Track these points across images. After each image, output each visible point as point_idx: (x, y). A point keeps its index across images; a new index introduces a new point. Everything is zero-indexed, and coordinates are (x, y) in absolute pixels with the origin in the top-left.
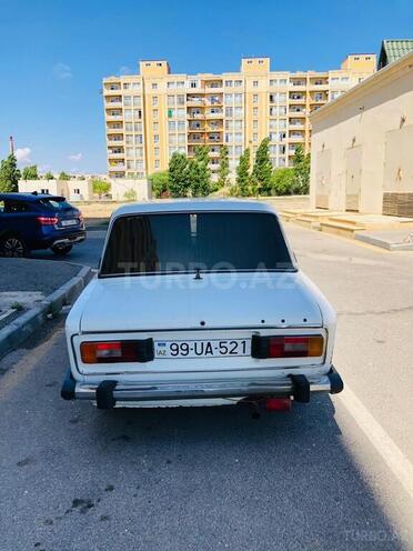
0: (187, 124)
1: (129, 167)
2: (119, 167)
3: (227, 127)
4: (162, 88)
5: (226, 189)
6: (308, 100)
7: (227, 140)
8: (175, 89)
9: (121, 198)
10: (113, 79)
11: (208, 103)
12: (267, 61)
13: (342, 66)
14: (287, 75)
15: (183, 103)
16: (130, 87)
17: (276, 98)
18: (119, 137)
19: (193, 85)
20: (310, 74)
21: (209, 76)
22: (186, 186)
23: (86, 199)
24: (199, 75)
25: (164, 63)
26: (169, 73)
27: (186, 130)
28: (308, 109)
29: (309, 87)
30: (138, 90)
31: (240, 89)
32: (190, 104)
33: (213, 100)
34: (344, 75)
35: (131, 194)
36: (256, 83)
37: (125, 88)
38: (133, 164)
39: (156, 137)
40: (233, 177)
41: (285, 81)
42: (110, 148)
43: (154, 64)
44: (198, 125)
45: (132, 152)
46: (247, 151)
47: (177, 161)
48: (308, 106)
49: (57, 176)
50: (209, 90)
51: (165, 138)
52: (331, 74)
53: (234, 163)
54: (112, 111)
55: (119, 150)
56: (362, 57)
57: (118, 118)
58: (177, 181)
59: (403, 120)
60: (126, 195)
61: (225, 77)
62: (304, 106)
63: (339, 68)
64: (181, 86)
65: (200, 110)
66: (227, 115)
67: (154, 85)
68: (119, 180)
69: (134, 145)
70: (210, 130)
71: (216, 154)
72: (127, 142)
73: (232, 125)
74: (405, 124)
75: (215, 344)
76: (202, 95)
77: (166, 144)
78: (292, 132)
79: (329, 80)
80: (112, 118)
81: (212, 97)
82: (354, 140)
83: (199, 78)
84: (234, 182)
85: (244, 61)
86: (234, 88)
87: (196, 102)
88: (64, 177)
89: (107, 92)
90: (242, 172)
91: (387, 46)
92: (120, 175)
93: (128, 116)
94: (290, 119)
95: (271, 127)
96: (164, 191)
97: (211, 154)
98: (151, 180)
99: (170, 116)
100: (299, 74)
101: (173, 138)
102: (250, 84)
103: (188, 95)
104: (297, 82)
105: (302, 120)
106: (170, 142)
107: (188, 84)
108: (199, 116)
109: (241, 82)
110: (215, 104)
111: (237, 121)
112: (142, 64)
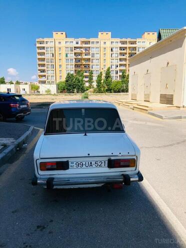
0: (74, 60)
1: (47, 79)
2: (43, 79)
3: (92, 62)
4: (63, 44)
5: (92, 90)
6: (128, 51)
7: (92, 68)
8: (69, 45)
9: (45, 93)
10: (41, 39)
11: (84, 51)
12: (110, 33)
13: (143, 37)
14: (119, 40)
15: (72, 51)
16: (49, 43)
17: (114, 50)
18: (43, 65)
19: (77, 43)
20: (128, 40)
21: (84, 39)
22: (74, 88)
23: (28, 93)
24: (80, 39)
25: (64, 33)
26: (66, 37)
27: (74, 63)
28: (128, 55)
29: (128, 45)
30: (52, 45)
31: (98, 45)
32: (76, 51)
33: (86, 50)
34: (144, 41)
35: (48, 92)
36: (105, 43)
37: (46, 44)
38: (50, 78)
39: (60, 66)
40: (95, 84)
41: (118, 42)
42: (39, 70)
43: (59, 33)
44: (79, 61)
45: (50, 72)
46: (101, 73)
47: (69, 77)
48: (128, 54)
49: (14, 82)
50: (84, 45)
51: (64, 67)
52: (138, 40)
53: (95, 78)
54: (40, 54)
55: (43, 71)
56: (151, 33)
57: (43, 57)
58: (70, 86)
59: (168, 63)
60: (46, 92)
61: (91, 40)
62: (126, 53)
63: (141, 38)
64: (71, 44)
65: (80, 54)
66: (92, 57)
67: (60, 43)
68: (44, 85)
69: (50, 69)
70: (85, 63)
71: (87, 74)
72: (47, 68)
73: (94, 61)
74: (169, 65)
76: (81, 48)
77: (65, 69)
78: (121, 65)
79: (137, 42)
80: (40, 57)
81: (86, 49)
82: (148, 71)
83: (80, 40)
84: (95, 87)
85: (100, 33)
86: (95, 45)
87: (78, 51)
88: (18, 83)
89: (38, 45)
90: (99, 82)
91: (161, 32)
92: (44, 82)
93: (48, 56)
94: (120, 59)
95: (111, 62)
96: (64, 90)
97: (85, 74)
98: (58, 85)
99: (67, 56)
100: (124, 40)
101: (68, 66)
102: (102, 43)
103: (75, 47)
104: (123, 43)
105: (125, 60)
106: (67, 68)
107: (75, 42)
108: (80, 57)
109: (98, 42)
110: (87, 52)
111: (96, 59)
112: (54, 33)
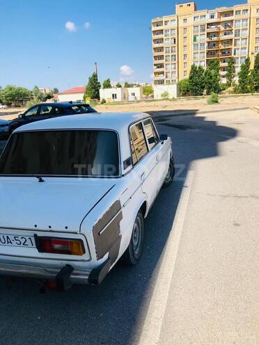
0: (206, 45)
1: (167, 77)
2: (161, 77)
3: (235, 45)
4: (191, 21)
5: (231, 89)
7: (235, 54)
8: (199, 21)
9: (160, 98)
10: (158, 19)
11: (222, 28)
15: (204, 30)
16: (169, 23)
18: (161, 57)
19: (212, 17)
21: (224, 9)
22: (203, 88)
23: (139, 99)
24: (217, 9)
25: (192, 4)
26: (195, 10)
27: (206, 50)
30: (174, 24)
31: (247, 15)
32: (209, 30)
33: (225, 27)
35: (165, 95)
36: (258, 10)
37: (166, 24)
38: (169, 75)
39: (185, 55)
40: (236, 79)
42: (155, 65)
43: (185, 5)
44: (214, 45)
45: (169, 67)
46: (248, 60)
47: (195, 71)
49: (123, 85)
50: (223, 19)
51: (190, 56)
53: (238, 70)
54: (157, 41)
55: (161, 66)
57: (160, 45)
58: (196, 84)
60: (162, 95)
61: (235, 8)
64: (203, 19)
65: (216, 34)
66: (235, 36)
67: (185, 20)
68: (160, 86)
69: (170, 62)
70: (223, 48)
71: (226, 64)
72: (166, 61)
73: (239, 42)
75: (12, 238)
76: (218, 23)
77: (193, 56)
80: (157, 45)
81: (226, 24)
83: (216, 11)
84: (237, 83)
86: (242, 16)
87: (213, 29)
88: (128, 86)
89: (154, 28)
90: (243, 75)
92: (161, 82)
93: (167, 43)
96: (188, 91)
97: (222, 64)
98: (179, 85)
99: (195, 40)
101: (196, 55)
102: (254, 11)
103: (208, 24)
106: (194, 58)
107: (208, 16)
108: (215, 39)
109: (247, 10)
110: (228, 29)
111: (242, 39)
112: (177, 6)
